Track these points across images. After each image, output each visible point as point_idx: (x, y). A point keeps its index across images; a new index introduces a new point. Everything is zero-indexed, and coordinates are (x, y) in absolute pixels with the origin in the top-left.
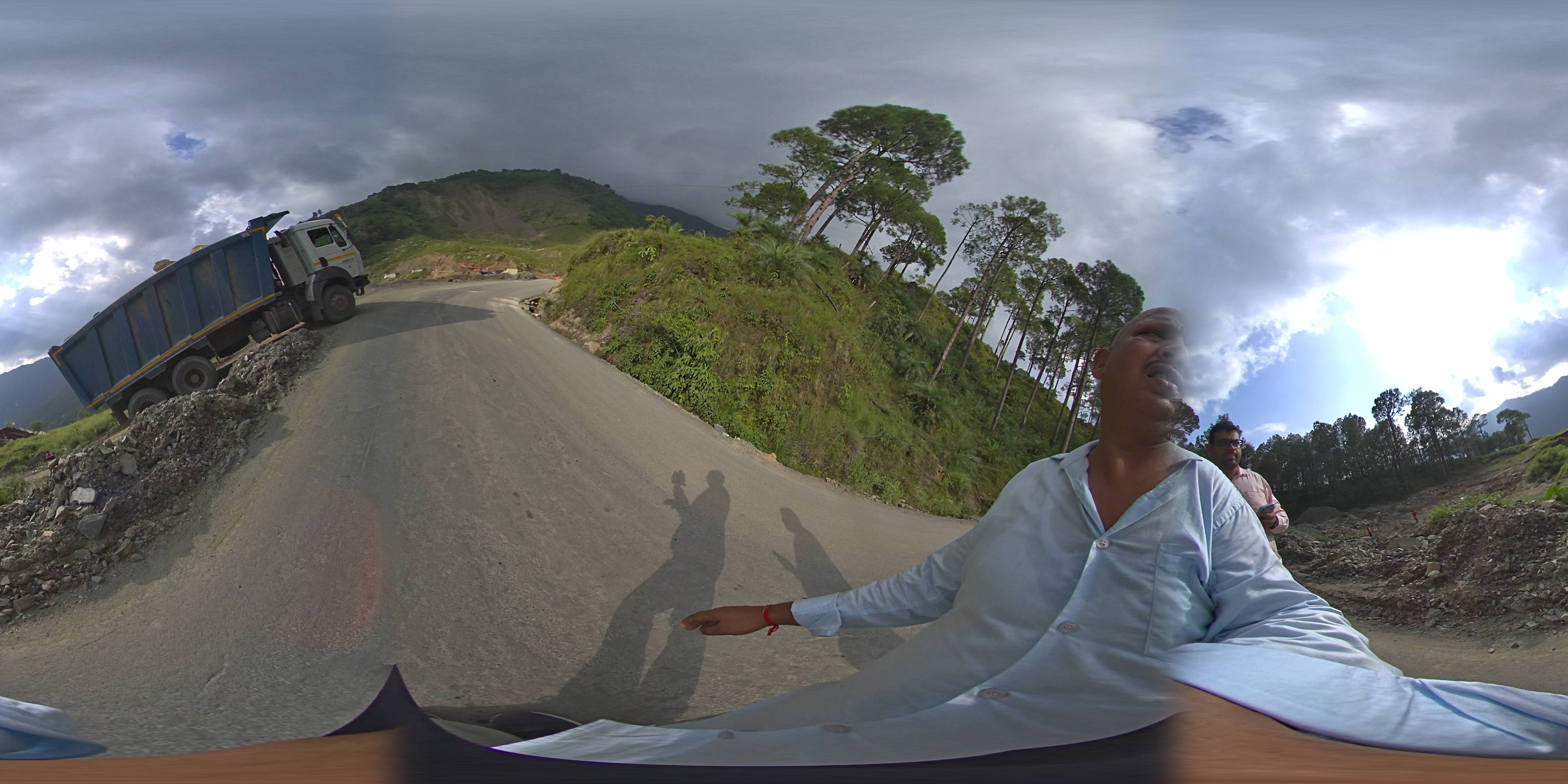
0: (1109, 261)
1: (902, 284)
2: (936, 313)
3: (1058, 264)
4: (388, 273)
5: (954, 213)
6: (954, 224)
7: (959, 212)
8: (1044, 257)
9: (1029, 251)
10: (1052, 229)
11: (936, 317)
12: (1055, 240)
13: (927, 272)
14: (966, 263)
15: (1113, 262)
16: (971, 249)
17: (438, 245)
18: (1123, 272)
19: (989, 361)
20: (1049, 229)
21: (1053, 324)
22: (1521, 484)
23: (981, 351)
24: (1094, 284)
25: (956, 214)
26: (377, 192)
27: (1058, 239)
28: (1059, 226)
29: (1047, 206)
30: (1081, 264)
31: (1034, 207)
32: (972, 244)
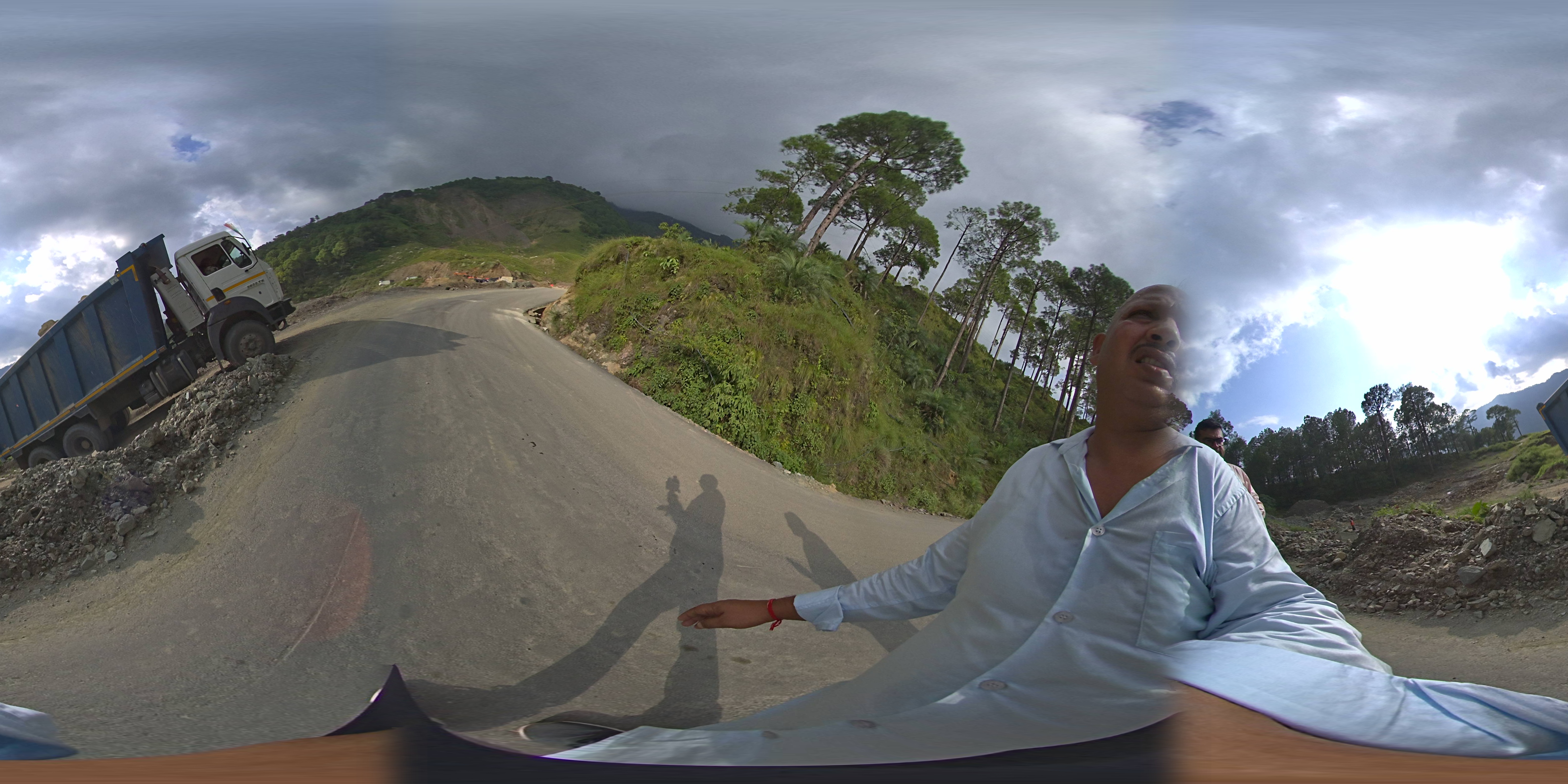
0: (1103, 265)
1: (898, 287)
2: (931, 315)
3: (1052, 267)
4: (382, 280)
5: (948, 217)
6: (948, 227)
7: (952, 215)
8: (1037, 259)
9: (1023, 252)
10: (1046, 234)
11: (932, 320)
12: (1049, 245)
13: (922, 275)
14: (961, 266)
15: (1106, 266)
16: (964, 250)
17: (432, 252)
18: (1116, 276)
19: (984, 361)
20: (1044, 233)
21: (1047, 324)
22: (1502, 483)
23: (976, 352)
24: (1088, 287)
25: (949, 217)
26: (374, 199)
27: (1053, 243)
28: (1053, 230)
29: (1041, 210)
30: (1076, 268)
31: (1028, 211)
32: (966, 246)
